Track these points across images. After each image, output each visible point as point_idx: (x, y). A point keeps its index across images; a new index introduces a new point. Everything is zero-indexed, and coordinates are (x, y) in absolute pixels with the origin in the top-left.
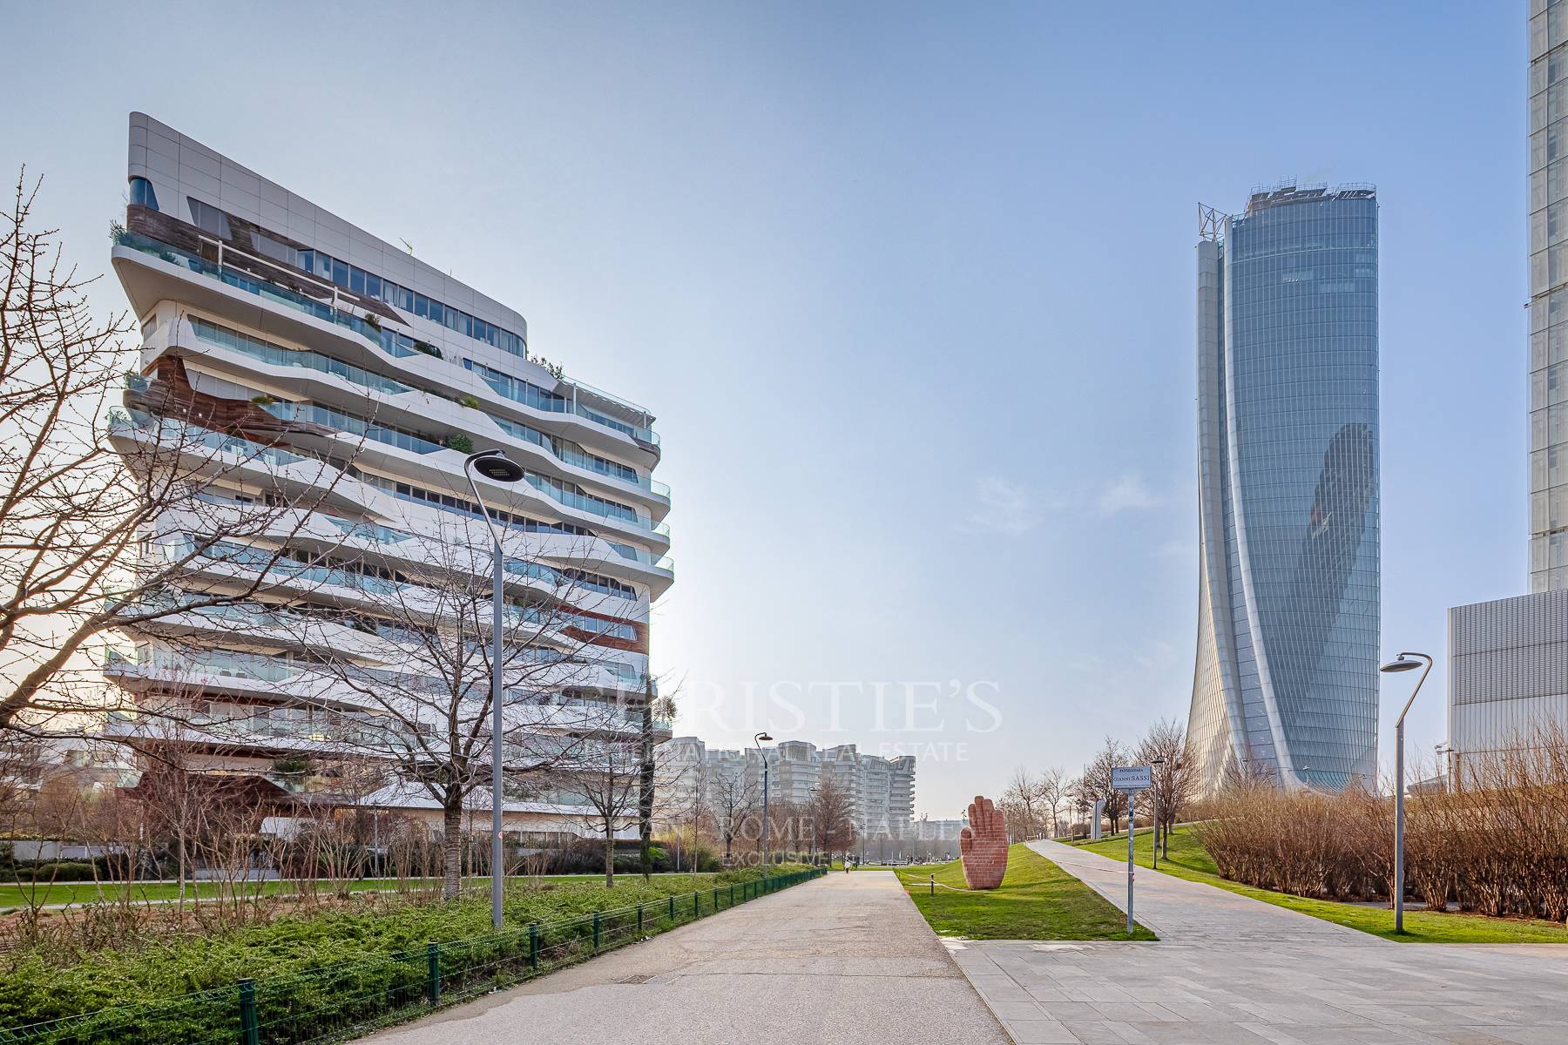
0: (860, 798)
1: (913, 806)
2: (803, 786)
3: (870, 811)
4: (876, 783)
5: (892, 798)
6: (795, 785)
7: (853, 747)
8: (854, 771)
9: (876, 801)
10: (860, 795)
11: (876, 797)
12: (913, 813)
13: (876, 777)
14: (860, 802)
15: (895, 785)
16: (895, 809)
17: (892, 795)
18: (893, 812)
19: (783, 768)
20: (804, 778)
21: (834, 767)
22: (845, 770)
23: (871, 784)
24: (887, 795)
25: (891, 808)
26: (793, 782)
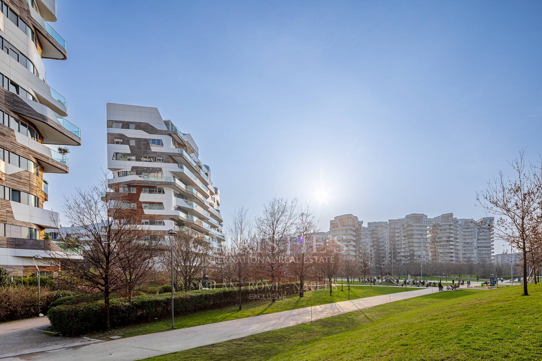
0: (457, 242)
1: (493, 245)
2: (420, 237)
3: (464, 249)
4: (468, 234)
5: (479, 241)
6: (415, 236)
7: (451, 215)
8: (452, 227)
9: (468, 243)
10: (457, 240)
11: (468, 241)
12: (493, 249)
13: (467, 230)
14: (457, 244)
15: (480, 234)
16: (481, 247)
17: (478, 240)
18: (480, 249)
19: (409, 228)
20: (421, 232)
21: (440, 226)
22: (448, 227)
23: (465, 234)
24: (475, 240)
25: (478, 247)
26: (414, 235)
